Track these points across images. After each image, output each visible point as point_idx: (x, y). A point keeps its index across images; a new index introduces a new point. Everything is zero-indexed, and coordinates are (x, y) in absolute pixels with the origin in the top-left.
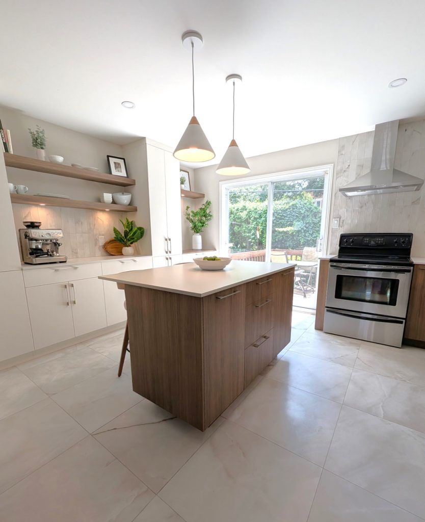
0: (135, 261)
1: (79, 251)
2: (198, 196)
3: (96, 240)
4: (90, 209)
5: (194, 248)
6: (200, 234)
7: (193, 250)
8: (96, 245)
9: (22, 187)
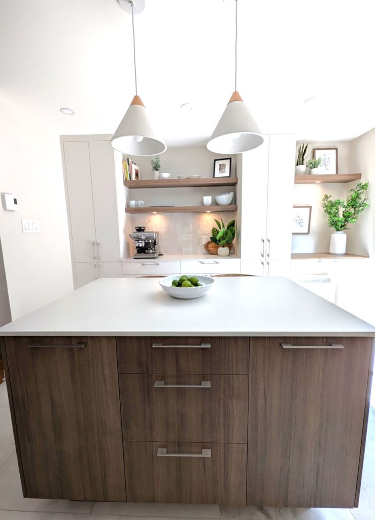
0: (217, 263)
1: (183, 248)
2: (352, 177)
3: (200, 239)
4: (196, 212)
5: (331, 251)
6: (344, 233)
7: (330, 253)
8: (198, 244)
9: (140, 202)
